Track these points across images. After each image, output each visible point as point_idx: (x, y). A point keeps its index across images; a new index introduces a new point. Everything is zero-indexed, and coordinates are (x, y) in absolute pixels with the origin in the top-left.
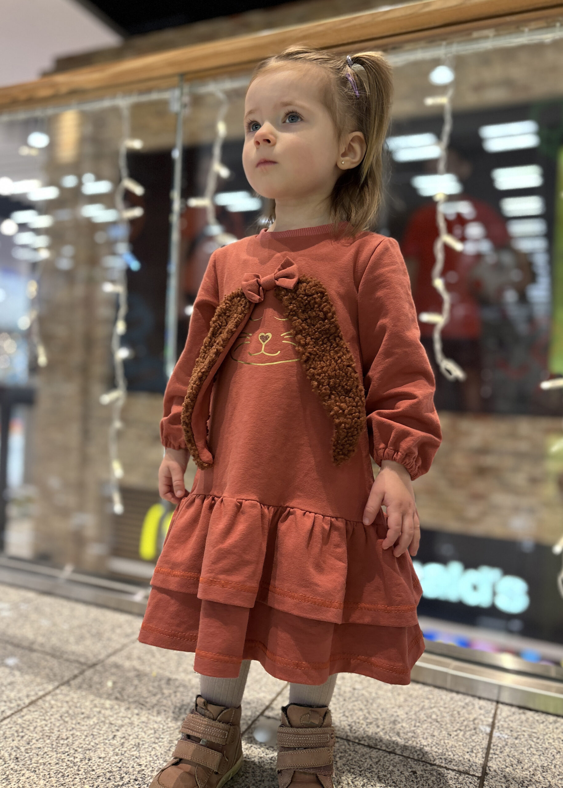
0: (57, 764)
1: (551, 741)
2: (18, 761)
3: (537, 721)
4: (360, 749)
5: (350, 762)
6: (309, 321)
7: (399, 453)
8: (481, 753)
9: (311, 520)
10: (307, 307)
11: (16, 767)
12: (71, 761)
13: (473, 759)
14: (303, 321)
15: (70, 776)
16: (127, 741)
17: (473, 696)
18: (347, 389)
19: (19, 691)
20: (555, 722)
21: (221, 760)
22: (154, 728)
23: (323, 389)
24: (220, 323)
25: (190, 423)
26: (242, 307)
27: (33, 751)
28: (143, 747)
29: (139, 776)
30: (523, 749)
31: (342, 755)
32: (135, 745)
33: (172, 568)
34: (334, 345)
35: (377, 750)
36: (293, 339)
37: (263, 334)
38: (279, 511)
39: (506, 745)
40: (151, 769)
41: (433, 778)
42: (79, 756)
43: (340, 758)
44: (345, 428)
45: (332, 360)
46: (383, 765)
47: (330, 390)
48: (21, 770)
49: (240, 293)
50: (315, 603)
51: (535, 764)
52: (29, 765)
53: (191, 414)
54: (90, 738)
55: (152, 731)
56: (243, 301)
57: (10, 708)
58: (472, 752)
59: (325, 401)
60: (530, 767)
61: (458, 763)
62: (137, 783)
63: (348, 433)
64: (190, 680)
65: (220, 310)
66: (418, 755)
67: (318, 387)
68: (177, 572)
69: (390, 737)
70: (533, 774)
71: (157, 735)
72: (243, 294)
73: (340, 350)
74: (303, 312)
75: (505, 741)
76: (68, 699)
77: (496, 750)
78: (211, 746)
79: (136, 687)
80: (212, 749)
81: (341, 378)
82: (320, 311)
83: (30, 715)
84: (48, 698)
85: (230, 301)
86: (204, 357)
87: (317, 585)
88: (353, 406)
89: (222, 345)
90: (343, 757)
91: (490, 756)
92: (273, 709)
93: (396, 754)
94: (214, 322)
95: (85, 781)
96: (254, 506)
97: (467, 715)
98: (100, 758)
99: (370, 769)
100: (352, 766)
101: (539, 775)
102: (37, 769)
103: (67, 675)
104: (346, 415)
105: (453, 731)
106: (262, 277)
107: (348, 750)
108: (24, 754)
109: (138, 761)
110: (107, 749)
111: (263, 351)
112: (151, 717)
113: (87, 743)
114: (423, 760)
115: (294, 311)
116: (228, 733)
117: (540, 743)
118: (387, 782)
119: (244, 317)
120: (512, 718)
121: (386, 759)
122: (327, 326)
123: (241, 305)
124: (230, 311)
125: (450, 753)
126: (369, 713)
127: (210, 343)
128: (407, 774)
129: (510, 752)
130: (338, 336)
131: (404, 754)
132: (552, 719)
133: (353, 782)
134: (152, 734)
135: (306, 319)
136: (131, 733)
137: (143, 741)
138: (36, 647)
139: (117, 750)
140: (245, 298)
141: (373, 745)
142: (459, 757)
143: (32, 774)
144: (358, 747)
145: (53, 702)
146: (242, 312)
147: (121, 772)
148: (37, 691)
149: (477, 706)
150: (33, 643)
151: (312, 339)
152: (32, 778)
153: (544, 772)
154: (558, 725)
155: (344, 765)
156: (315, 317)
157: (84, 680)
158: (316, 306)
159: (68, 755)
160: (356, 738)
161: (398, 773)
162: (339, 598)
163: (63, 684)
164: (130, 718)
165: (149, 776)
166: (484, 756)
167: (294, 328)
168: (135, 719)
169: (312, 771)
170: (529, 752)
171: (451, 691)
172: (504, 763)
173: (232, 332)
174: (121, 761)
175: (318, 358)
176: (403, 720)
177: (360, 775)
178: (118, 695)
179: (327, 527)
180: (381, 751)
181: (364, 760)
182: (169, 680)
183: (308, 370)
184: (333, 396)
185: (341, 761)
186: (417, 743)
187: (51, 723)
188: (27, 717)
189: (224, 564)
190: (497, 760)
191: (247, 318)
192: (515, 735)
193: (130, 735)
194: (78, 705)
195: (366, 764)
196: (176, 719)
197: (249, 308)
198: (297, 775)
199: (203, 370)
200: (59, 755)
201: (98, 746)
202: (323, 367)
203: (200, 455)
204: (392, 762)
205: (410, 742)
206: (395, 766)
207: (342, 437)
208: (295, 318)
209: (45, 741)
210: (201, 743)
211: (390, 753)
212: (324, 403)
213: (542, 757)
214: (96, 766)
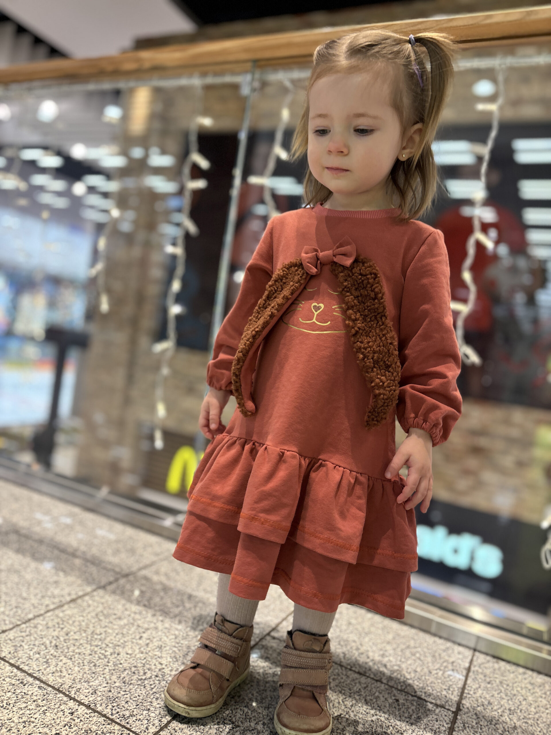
0: (91, 655)
1: (519, 689)
2: (57, 649)
3: (509, 671)
4: (351, 674)
5: (342, 684)
6: (360, 298)
7: (427, 423)
8: (457, 692)
9: (341, 473)
10: (360, 286)
11: (55, 653)
12: (103, 654)
13: (450, 696)
14: (355, 298)
15: (101, 666)
16: (151, 643)
17: (454, 642)
18: (387, 364)
19: (62, 589)
20: (524, 673)
21: (233, 669)
22: (175, 635)
23: (367, 361)
24: (276, 288)
25: (240, 375)
26: (299, 276)
27: (71, 642)
28: (165, 649)
29: (160, 673)
30: (494, 692)
31: (336, 677)
32: (158, 647)
33: (212, 499)
34: (380, 323)
35: (366, 677)
36: (344, 312)
37: (316, 304)
38: (312, 462)
39: (480, 687)
40: (170, 668)
41: (414, 708)
42: (110, 650)
43: (334, 680)
44: (383, 399)
45: (378, 337)
46: (370, 691)
47: (374, 364)
48: (59, 657)
49: (298, 263)
50: (337, 545)
51: (504, 707)
52: (66, 653)
53: (242, 367)
54: (120, 636)
55: (174, 637)
56: (300, 271)
57: (53, 603)
58: (449, 689)
59: (368, 372)
60: (499, 709)
61: (437, 697)
62: (157, 679)
63: (384, 403)
64: (208, 599)
65: (277, 276)
66: (401, 686)
67: (363, 359)
68: (217, 504)
69: (379, 668)
70: (501, 715)
71: (177, 641)
72: (301, 264)
73: (385, 328)
74: (356, 289)
75: (478, 684)
76: (103, 601)
77: (471, 690)
78: (225, 656)
79: (162, 598)
80: (226, 659)
81: (384, 354)
82: (372, 291)
83: (69, 611)
84: (87, 598)
85: (288, 269)
86: (257, 317)
87: (340, 530)
88: (391, 380)
89: (277, 309)
90: (337, 679)
91: (465, 695)
92: (278, 631)
93: (382, 683)
94: (270, 286)
95: (114, 672)
96: (294, 457)
97: (446, 658)
98: (127, 654)
99: (359, 692)
100: (344, 688)
101: (506, 717)
102: (73, 657)
103: (104, 581)
104: (385, 388)
105: (434, 670)
106: (321, 252)
107: (341, 674)
108: (63, 643)
109: (160, 660)
110: (134, 647)
111: (314, 320)
112: (173, 625)
113: (118, 640)
114: (406, 690)
115: (348, 288)
116: (241, 647)
117: (510, 689)
118: (372, 705)
119: (300, 286)
120: (487, 665)
121: (373, 686)
122: (376, 306)
123: (299, 274)
124: (287, 278)
125: (429, 688)
126: (361, 645)
127: (264, 304)
128: (390, 701)
129: (483, 694)
130: (385, 316)
131: (390, 684)
132: (521, 670)
133: (343, 702)
134: (173, 639)
135: (358, 297)
136: (155, 636)
137: (165, 644)
138: (79, 553)
139: (142, 649)
140: (303, 268)
141: (363, 672)
142: (438, 692)
143: (69, 661)
144: (350, 672)
145: (90, 602)
146: (299, 281)
147: (145, 668)
148: (77, 590)
149: (456, 651)
150: (76, 550)
151: (361, 315)
152: (68, 664)
153: (510, 714)
154: (526, 676)
155: (337, 686)
156: (366, 296)
157: (118, 588)
158: (369, 286)
159: (101, 648)
160: (349, 664)
161: (382, 699)
162: (356, 542)
163: (100, 587)
164: (155, 624)
165: (168, 674)
166: (459, 694)
167: (347, 303)
168: (159, 625)
169: (309, 688)
170: (499, 696)
171: (435, 635)
172: (476, 702)
173: (286, 298)
174: (145, 658)
175: (365, 333)
176: (390, 655)
177: (350, 696)
178: (146, 603)
179: (352, 481)
180: (369, 679)
181: (353, 684)
182: (190, 597)
183: (355, 343)
184: (375, 369)
185: (334, 682)
186: (401, 676)
187: (88, 619)
188: (68, 612)
189: (265, 504)
190: (471, 699)
191: (302, 287)
192: (488, 680)
193: (154, 638)
194: (112, 607)
195: (355, 688)
196: (194, 629)
197: (306, 278)
198: (296, 690)
199: (257, 330)
200: (92, 648)
201: (127, 644)
202: (369, 342)
203: (245, 404)
204: (378, 689)
205: (395, 674)
206: (380, 693)
207: (379, 406)
208: (348, 294)
209: (81, 634)
210: (217, 652)
211: (377, 681)
212: (367, 374)
213: (510, 702)
214: (124, 660)
